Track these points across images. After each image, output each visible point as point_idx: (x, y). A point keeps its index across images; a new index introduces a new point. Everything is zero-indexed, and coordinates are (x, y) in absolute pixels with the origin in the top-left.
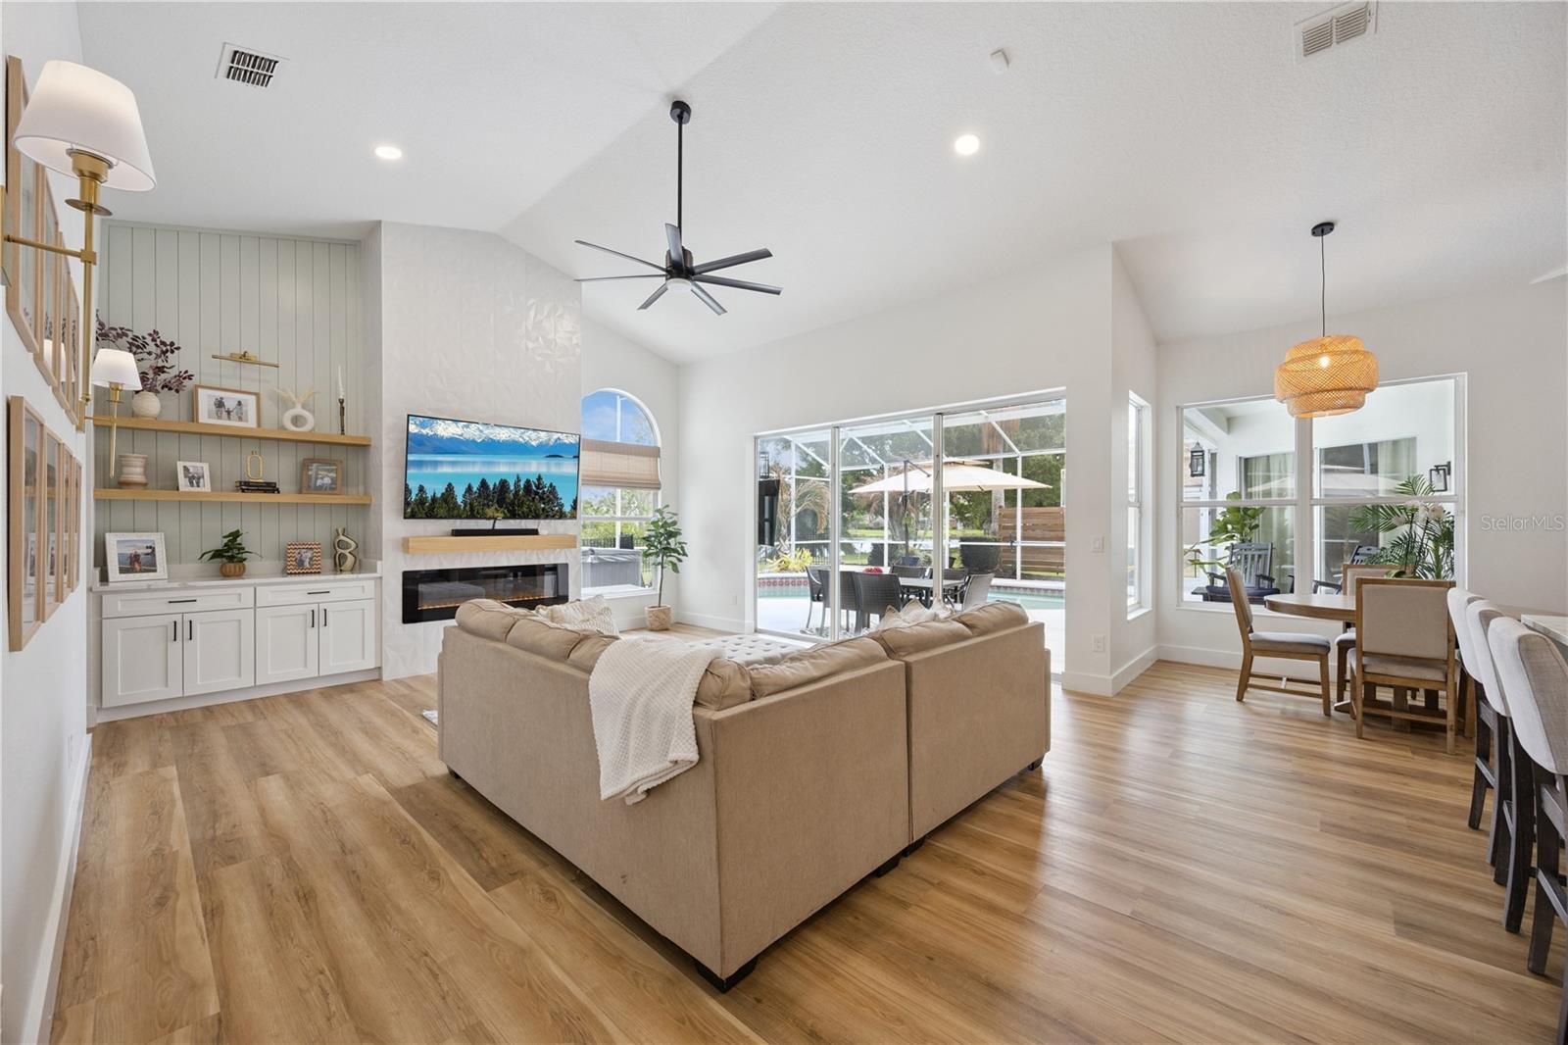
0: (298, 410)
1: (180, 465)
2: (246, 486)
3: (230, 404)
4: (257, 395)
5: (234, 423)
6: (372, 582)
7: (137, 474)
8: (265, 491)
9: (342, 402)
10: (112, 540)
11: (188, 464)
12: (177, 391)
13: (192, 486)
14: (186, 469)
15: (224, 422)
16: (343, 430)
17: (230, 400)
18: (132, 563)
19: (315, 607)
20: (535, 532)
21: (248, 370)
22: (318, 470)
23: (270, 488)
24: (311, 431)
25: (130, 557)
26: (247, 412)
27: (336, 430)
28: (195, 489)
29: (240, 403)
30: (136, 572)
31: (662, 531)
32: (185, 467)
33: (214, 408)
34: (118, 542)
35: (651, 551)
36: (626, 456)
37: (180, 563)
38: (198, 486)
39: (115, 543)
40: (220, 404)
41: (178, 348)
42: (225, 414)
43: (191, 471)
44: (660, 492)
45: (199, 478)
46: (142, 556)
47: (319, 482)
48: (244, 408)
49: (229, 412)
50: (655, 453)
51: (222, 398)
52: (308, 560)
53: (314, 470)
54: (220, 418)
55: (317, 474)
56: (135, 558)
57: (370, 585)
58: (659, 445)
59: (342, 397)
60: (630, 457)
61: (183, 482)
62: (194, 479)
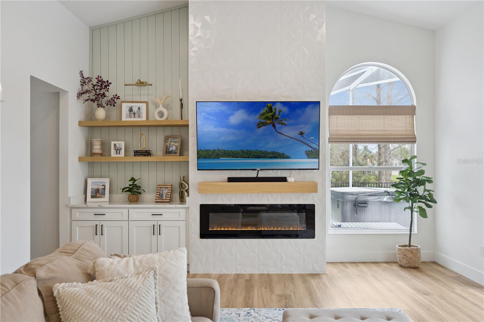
0: (161, 108)
1: (113, 143)
2: (137, 153)
3: (135, 110)
4: (147, 103)
5: (137, 119)
6: (184, 210)
7: (97, 149)
8: (144, 155)
9: (181, 100)
10: (90, 181)
11: (116, 143)
12: (114, 106)
13: (117, 154)
14: (115, 145)
15: (133, 119)
16: (182, 117)
17: (135, 106)
18: (96, 193)
19: (155, 223)
20: (284, 179)
21: (144, 90)
22: (171, 142)
23: (147, 153)
24: (167, 119)
25: (96, 190)
26: (142, 112)
27: (179, 118)
28: (118, 156)
29: (139, 108)
30: (97, 198)
31: (411, 179)
32: (115, 144)
33: (128, 112)
34: (92, 182)
35: (401, 197)
36: (382, 116)
37: (117, 194)
38: (119, 154)
39: (91, 183)
40: (131, 110)
41: (111, 83)
42: (133, 115)
43: (117, 146)
44: (415, 145)
45: (120, 150)
46: (100, 190)
47: (171, 149)
48: (141, 111)
49: (134, 114)
50: (410, 111)
51: (132, 107)
52: (165, 194)
53: (169, 142)
54: (131, 117)
55: (170, 144)
56: (97, 191)
57: (183, 212)
58: (415, 104)
59: (181, 98)
60: (386, 116)
61: (113, 151)
62: (118, 150)
